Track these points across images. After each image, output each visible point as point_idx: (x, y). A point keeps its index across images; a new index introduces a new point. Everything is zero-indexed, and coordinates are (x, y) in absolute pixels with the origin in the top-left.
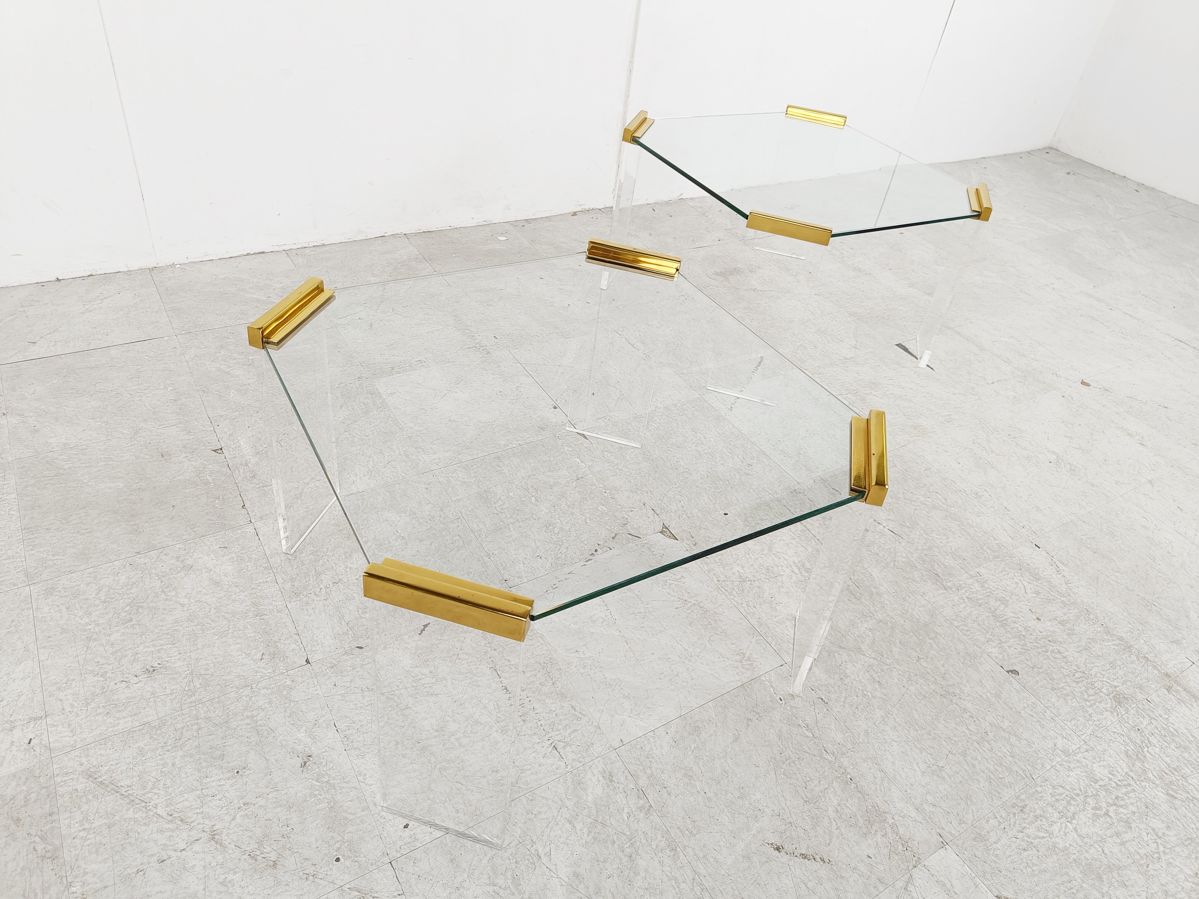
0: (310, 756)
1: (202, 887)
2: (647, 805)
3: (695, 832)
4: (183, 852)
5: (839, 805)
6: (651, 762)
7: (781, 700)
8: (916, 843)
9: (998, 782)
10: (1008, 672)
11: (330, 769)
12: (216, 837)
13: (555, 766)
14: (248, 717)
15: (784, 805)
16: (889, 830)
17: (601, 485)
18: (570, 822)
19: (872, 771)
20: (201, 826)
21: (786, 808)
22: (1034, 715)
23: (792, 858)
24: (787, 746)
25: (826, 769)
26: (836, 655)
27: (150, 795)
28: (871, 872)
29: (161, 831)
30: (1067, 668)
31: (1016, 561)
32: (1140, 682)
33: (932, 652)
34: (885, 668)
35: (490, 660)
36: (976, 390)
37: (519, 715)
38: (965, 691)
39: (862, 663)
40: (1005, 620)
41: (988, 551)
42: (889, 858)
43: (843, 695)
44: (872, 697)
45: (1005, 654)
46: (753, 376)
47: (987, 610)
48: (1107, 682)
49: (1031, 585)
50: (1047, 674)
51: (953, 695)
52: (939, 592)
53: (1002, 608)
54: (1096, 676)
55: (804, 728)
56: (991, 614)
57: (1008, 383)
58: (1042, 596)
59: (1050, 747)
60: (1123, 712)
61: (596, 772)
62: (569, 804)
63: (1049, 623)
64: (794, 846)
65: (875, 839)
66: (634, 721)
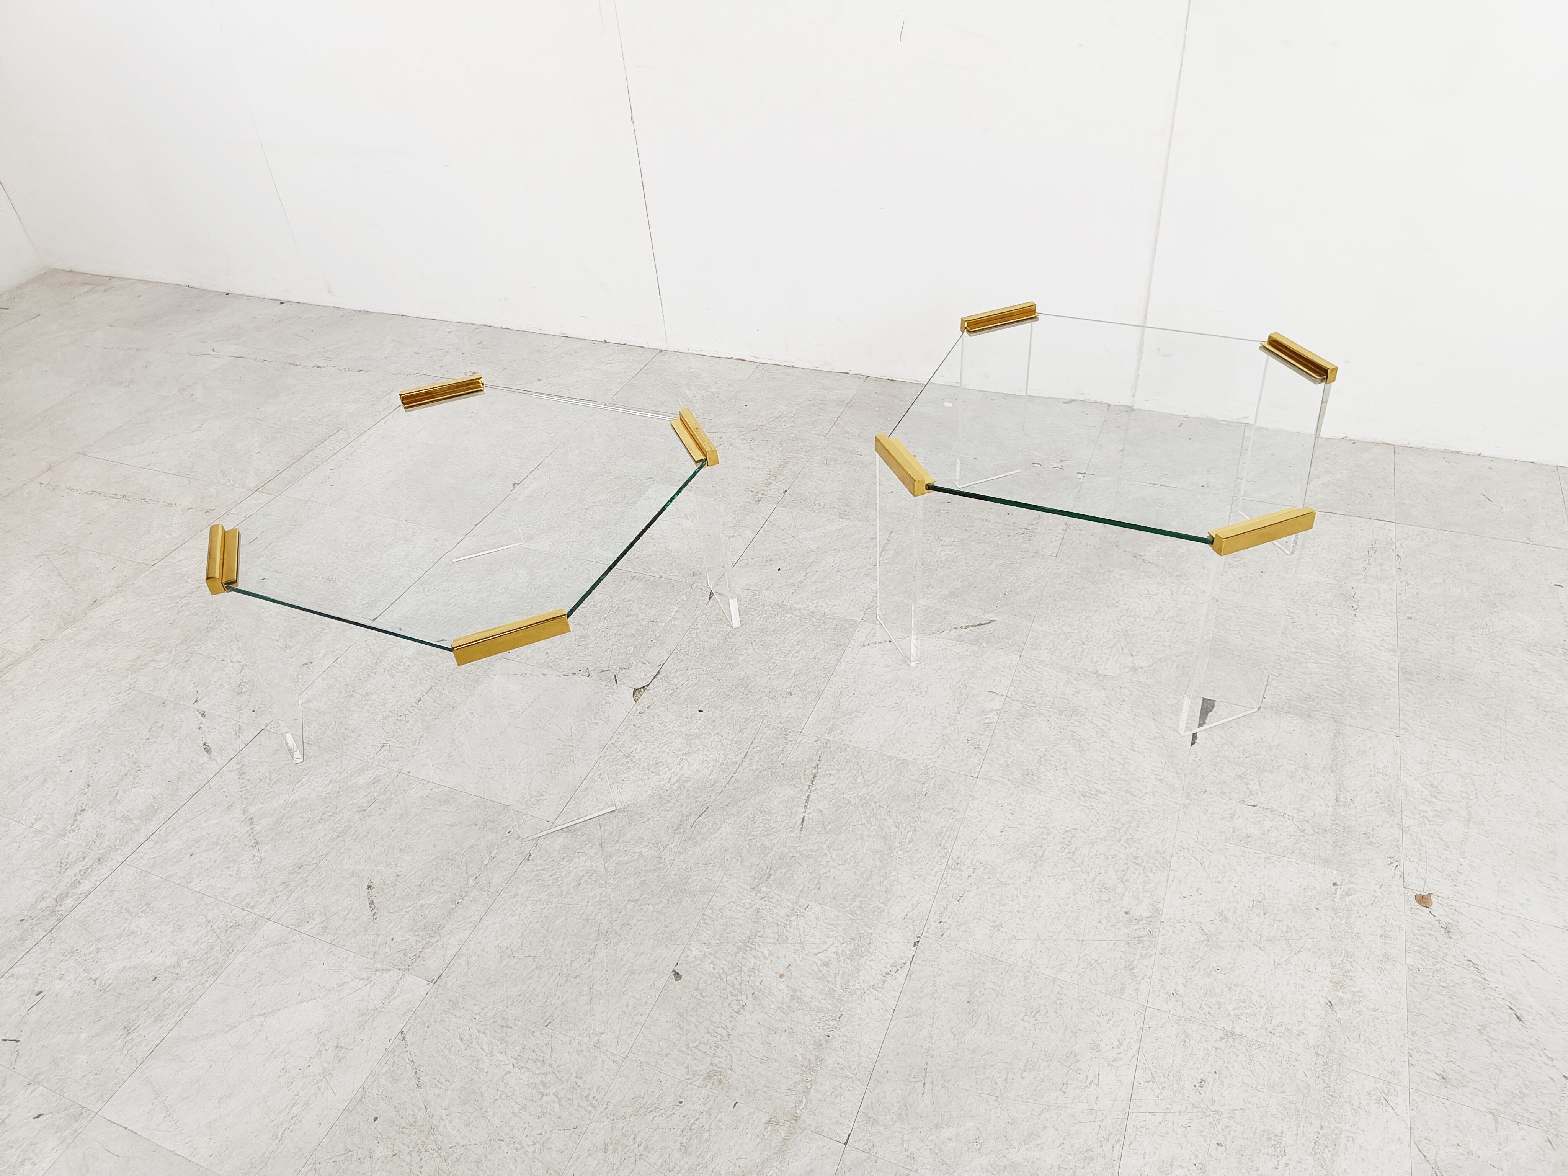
2: (365, 809)
3: (357, 840)
5: (429, 905)
6: (402, 793)
7: (509, 832)
8: (422, 963)
9: (523, 1001)
10: (673, 971)
13: (368, 754)
15: (409, 875)
16: (424, 942)
17: (656, 636)
18: (331, 782)
19: (477, 913)
21: (407, 877)
22: (630, 1008)
23: (367, 897)
24: (465, 854)
25: (459, 885)
26: (588, 845)
28: (380, 945)
31: (863, 931)
32: (759, 1092)
33: (651, 907)
34: (602, 882)
35: (437, 682)
36: (1205, 796)
37: (399, 718)
38: (618, 946)
39: (594, 865)
40: (751, 949)
41: (857, 903)
42: (398, 952)
43: (546, 867)
44: (558, 885)
45: (698, 962)
46: (948, 631)
47: (753, 930)
48: (732, 1060)
49: (834, 956)
50: (699, 1003)
51: (606, 939)
52: (744, 886)
53: (768, 941)
54: (733, 1047)
55: (490, 857)
56: (750, 935)
57: (1276, 820)
58: (824, 970)
59: (597, 1030)
60: (697, 1083)
61: (376, 773)
62: (344, 774)
63: (783, 987)
64: (377, 895)
65: (410, 937)
66: (430, 769)
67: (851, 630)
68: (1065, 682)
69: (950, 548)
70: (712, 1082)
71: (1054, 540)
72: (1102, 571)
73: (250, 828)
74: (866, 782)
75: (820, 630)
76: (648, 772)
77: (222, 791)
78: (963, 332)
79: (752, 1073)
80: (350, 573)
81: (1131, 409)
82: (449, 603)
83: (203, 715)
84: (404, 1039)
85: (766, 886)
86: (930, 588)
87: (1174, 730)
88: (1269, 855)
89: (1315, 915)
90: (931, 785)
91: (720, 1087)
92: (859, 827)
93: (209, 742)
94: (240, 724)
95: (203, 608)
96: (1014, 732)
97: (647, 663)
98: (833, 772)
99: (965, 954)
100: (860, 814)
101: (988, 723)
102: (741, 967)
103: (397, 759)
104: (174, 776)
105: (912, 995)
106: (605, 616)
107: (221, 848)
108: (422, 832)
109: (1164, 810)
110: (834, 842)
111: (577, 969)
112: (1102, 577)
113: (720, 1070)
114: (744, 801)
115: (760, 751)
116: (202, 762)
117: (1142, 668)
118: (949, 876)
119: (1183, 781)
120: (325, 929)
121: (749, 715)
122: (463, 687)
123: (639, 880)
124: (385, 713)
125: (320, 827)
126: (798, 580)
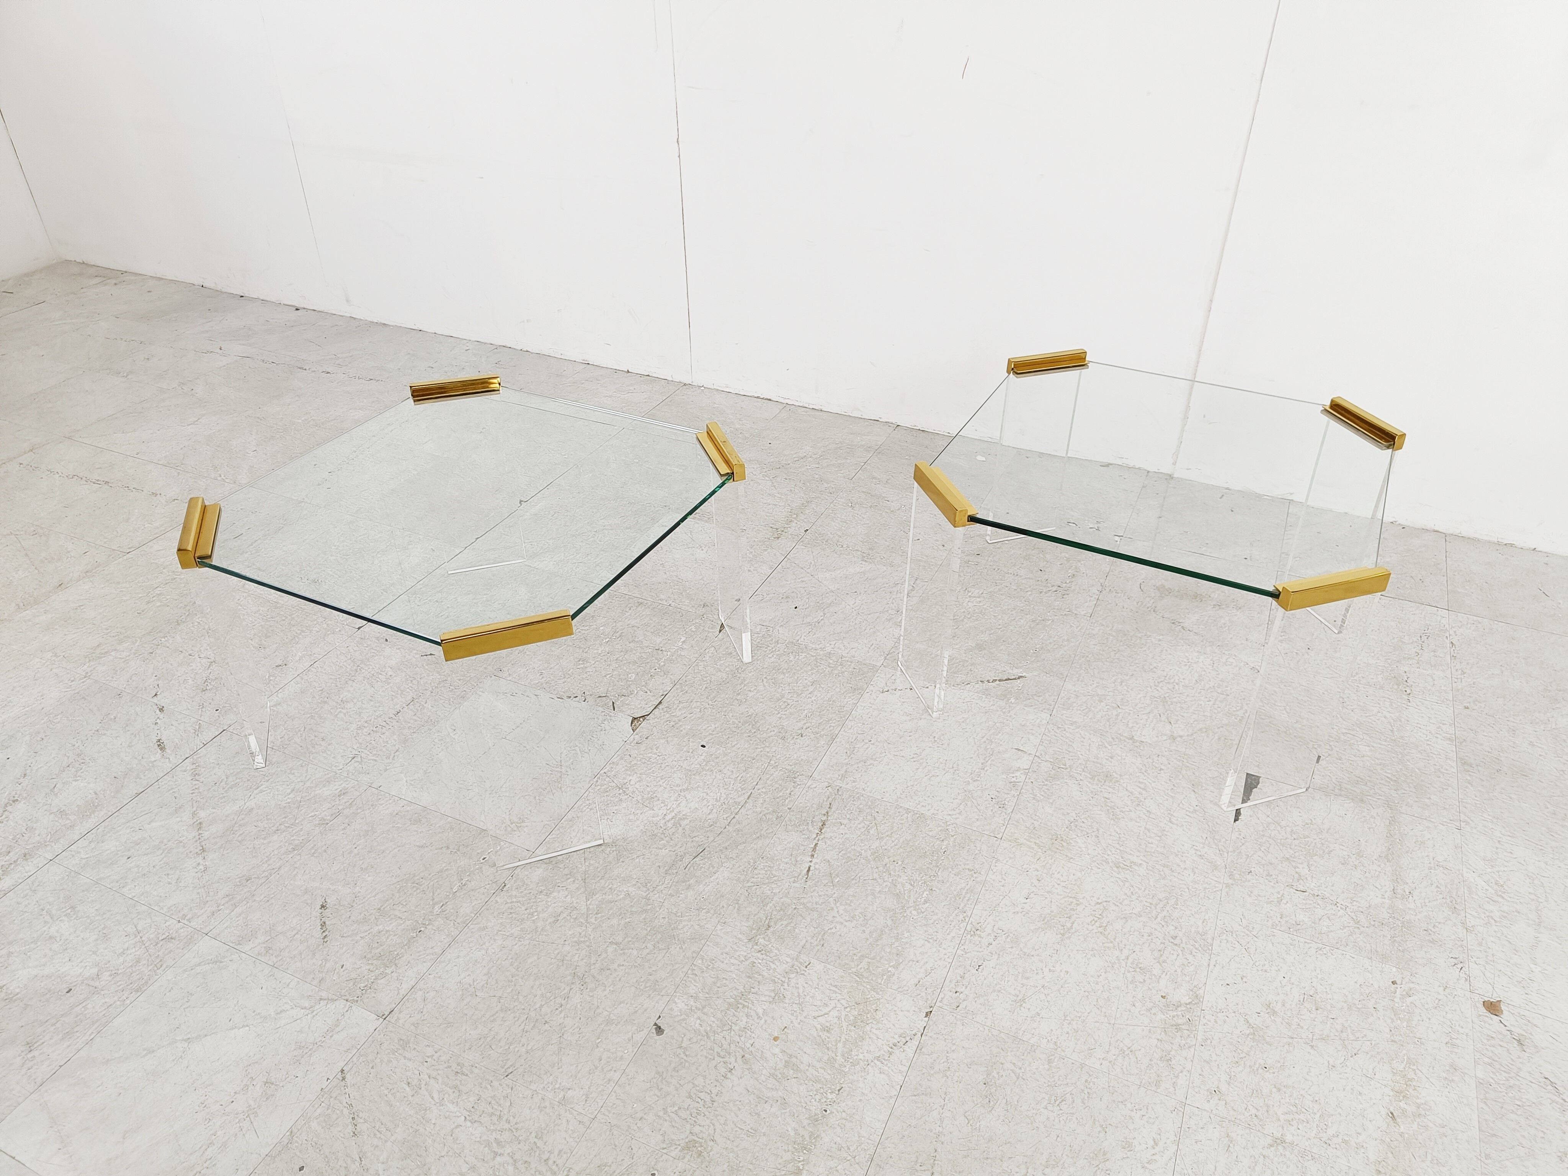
1: (180, 675)
2: (327, 822)
3: (315, 855)
5: (387, 931)
6: (369, 809)
7: (483, 859)
8: (373, 995)
9: (483, 1046)
10: (656, 1025)
13: (337, 764)
15: (369, 897)
16: (378, 972)
17: (663, 664)
18: (293, 791)
19: (439, 944)
21: (366, 899)
22: (603, 1062)
23: (319, 917)
24: (433, 879)
25: (422, 912)
26: (569, 879)
28: (327, 972)
30: (708, 1083)
31: (869, 996)
32: (744, 1169)
33: (635, 952)
34: (582, 920)
35: (420, 694)
36: (1249, 877)
37: (375, 729)
38: (595, 992)
39: (575, 902)
40: (744, 1006)
41: (864, 964)
42: (347, 981)
43: (521, 899)
44: (533, 920)
45: (683, 1017)
46: (973, 684)
47: (746, 986)
48: (714, 1130)
49: (836, 1020)
50: (682, 1063)
51: (582, 983)
52: (740, 936)
53: (764, 999)
54: (716, 1116)
55: (460, 884)
56: (743, 991)
57: (1328, 908)
58: (824, 1035)
59: (563, 1084)
60: (673, 1154)
61: (343, 786)
62: (308, 784)
63: (777, 1051)
64: (330, 916)
65: (362, 965)
66: (404, 785)
67: (870, 674)
68: (1099, 745)
69: (978, 600)
70: (690, 1154)
71: (1088, 600)
72: (1139, 635)
73: (197, 833)
74: (880, 835)
75: (836, 672)
76: (642, 806)
77: (171, 791)
78: (1009, 373)
79: (737, 1146)
80: (337, 577)
81: (1171, 477)
82: (442, 614)
83: (161, 710)
84: (344, 1079)
85: (764, 938)
86: (956, 638)
87: (1216, 804)
88: (1321, 946)
89: (1372, 1015)
90: (951, 843)
91: (699, 1160)
92: (870, 882)
93: (164, 739)
94: (201, 722)
95: (176, 600)
96: (1043, 793)
97: (648, 692)
98: (845, 822)
99: (981, 1029)
100: (872, 868)
101: (1015, 782)
102: (731, 1026)
103: (367, 772)
104: (121, 772)
105: (922, 1070)
106: (607, 640)
107: (163, 853)
108: (388, 852)
109: (1205, 889)
110: (842, 896)
111: (547, 1015)
112: (1138, 641)
113: (701, 1140)
114: (745, 845)
115: (765, 793)
116: (153, 759)
117: (1181, 737)
118: (967, 943)
119: (1225, 859)
120: (268, 949)
121: (755, 754)
123: (623, 922)
124: (359, 723)
125: (275, 837)
126: (815, 620)
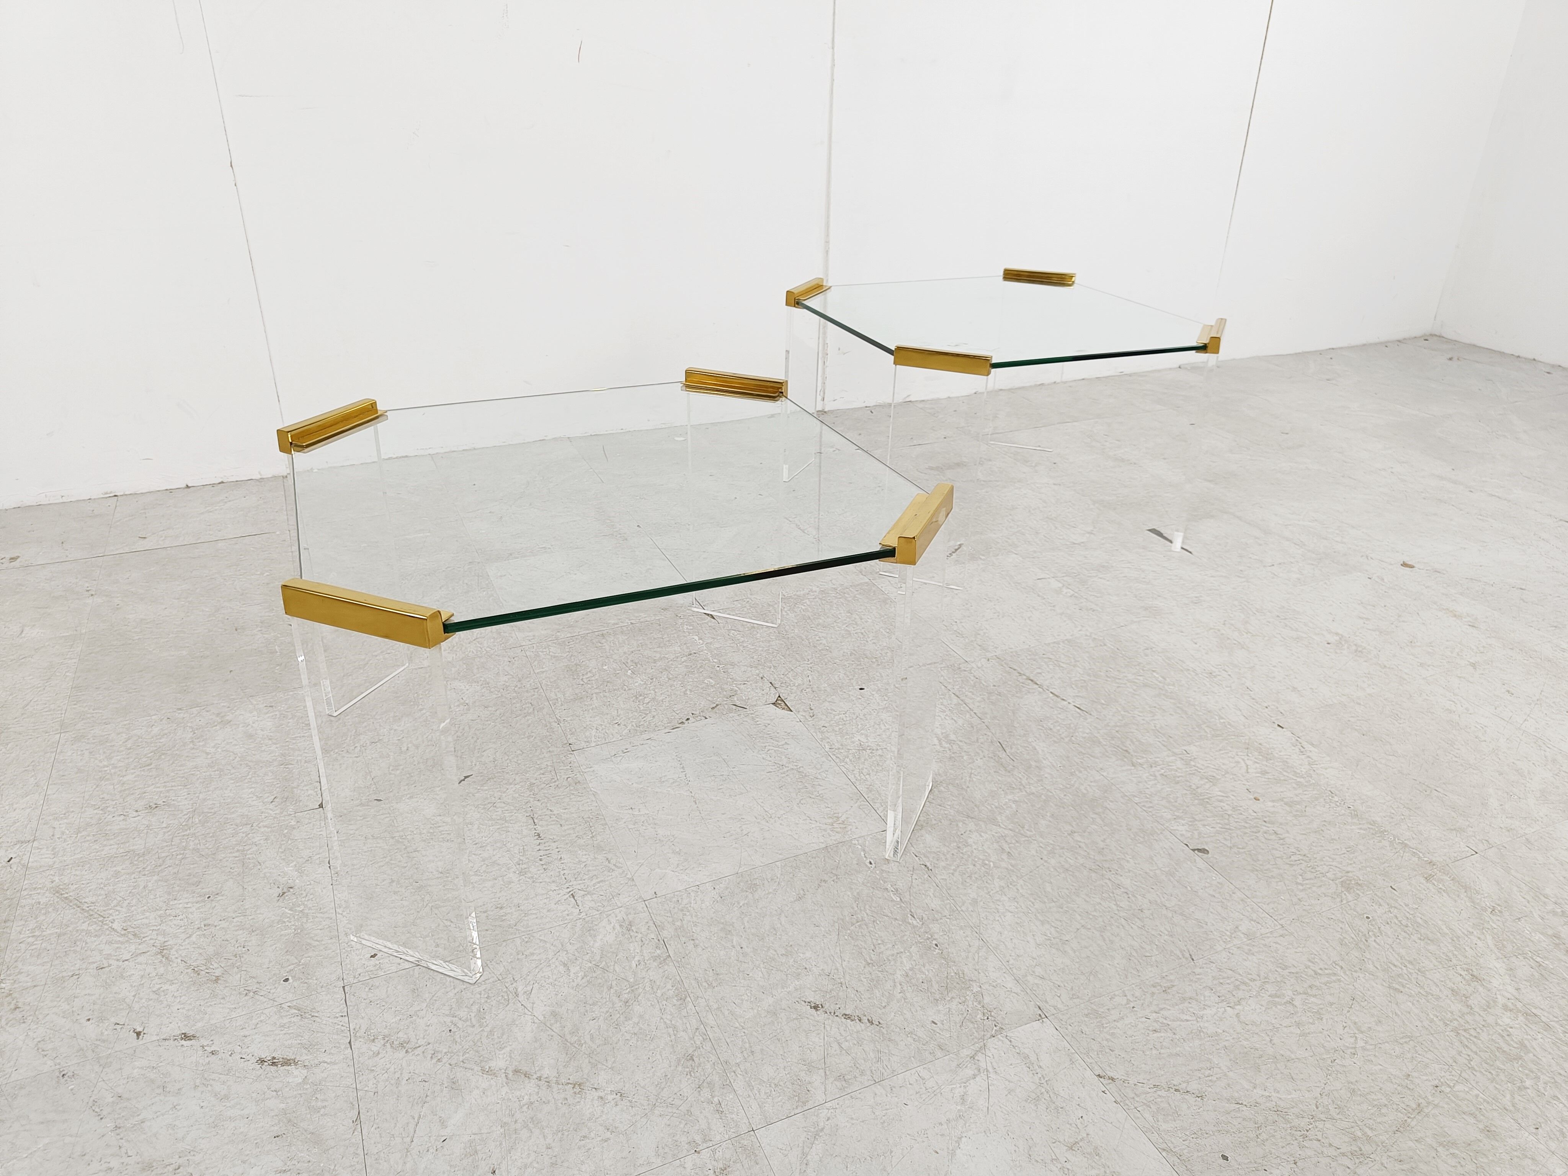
0: (291, 888)
1: (133, 994)
2: (665, 955)
3: (714, 984)
4: (126, 962)
5: (911, 969)
6: (684, 914)
7: (871, 863)
8: (1002, 1013)
9: (1141, 961)
10: (1194, 850)
11: (308, 900)
12: (165, 951)
13: (566, 912)
14: (238, 851)
15: (838, 965)
16: (970, 998)
17: (716, 660)
18: (565, 965)
19: (968, 939)
20: (152, 941)
21: (840, 969)
22: (1217, 895)
23: (831, 1017)
24: (862, 908)
25: (908, 933)
26: (960, 824)
27: (111, 912)
28: (931, 1038)
29: (110, 943)
30: (1282, 849)
31: (1243, 741)
33: (1094, 827)
34: (1023, 839)
37: (542, 862)
38: (1126, 867)
39: (993, 833)
40: (1208, 799)
41: (1207, 729)
42: (960, 1027)
44: (995, 867)
45: (1195, 832)
46: (944, 562)
47: (1186, 788)
48: (1337, 867)
49: (1257, 765)
50: (1250, 854)
51: (1107, 870)
53: (1207, 786)
54: (1322, 860)
55: (891, 892)
56: (1190, 792)
57: (1293, 566)
58: (1269, 776)
61: (613, 921)
62: (571, 948)
63: (1270, 804)
64: (838, 1005)
65: (947, 1006)
66: (677, 876)
68: (1068, 555)
70: (1357, 889)
73: (534, 1081)
74: (1070, 664)
77: (404, 1082)
79: (1362, 863)
83: (186, 1037)
84: (1113, 1079)
85: (1138, 759)
88: (1323, 582)
89: (1391, 595)
91: (1367, 887)
93: (266, 1055)
94: (287, 1005)
97: (746, 683)
98: (1038, 671)
99: (1310, 714)
100: (1105, 683)
101: (1072, 595)
103: (615, 894)
104: (273, 1126)
105: (1335, 752)
107: (530, 1130)
108: (779, 926)
109: (1243, 589)
110: (1123, 707)
113: (1345, 878)
114: (1015, 722)
115: (962, 688)
116: (299, 1080)
119: (1222, 571)
120: (841, 1077)
122: (572, 797)
123: (1048, 818)
125: (638, 1008)
